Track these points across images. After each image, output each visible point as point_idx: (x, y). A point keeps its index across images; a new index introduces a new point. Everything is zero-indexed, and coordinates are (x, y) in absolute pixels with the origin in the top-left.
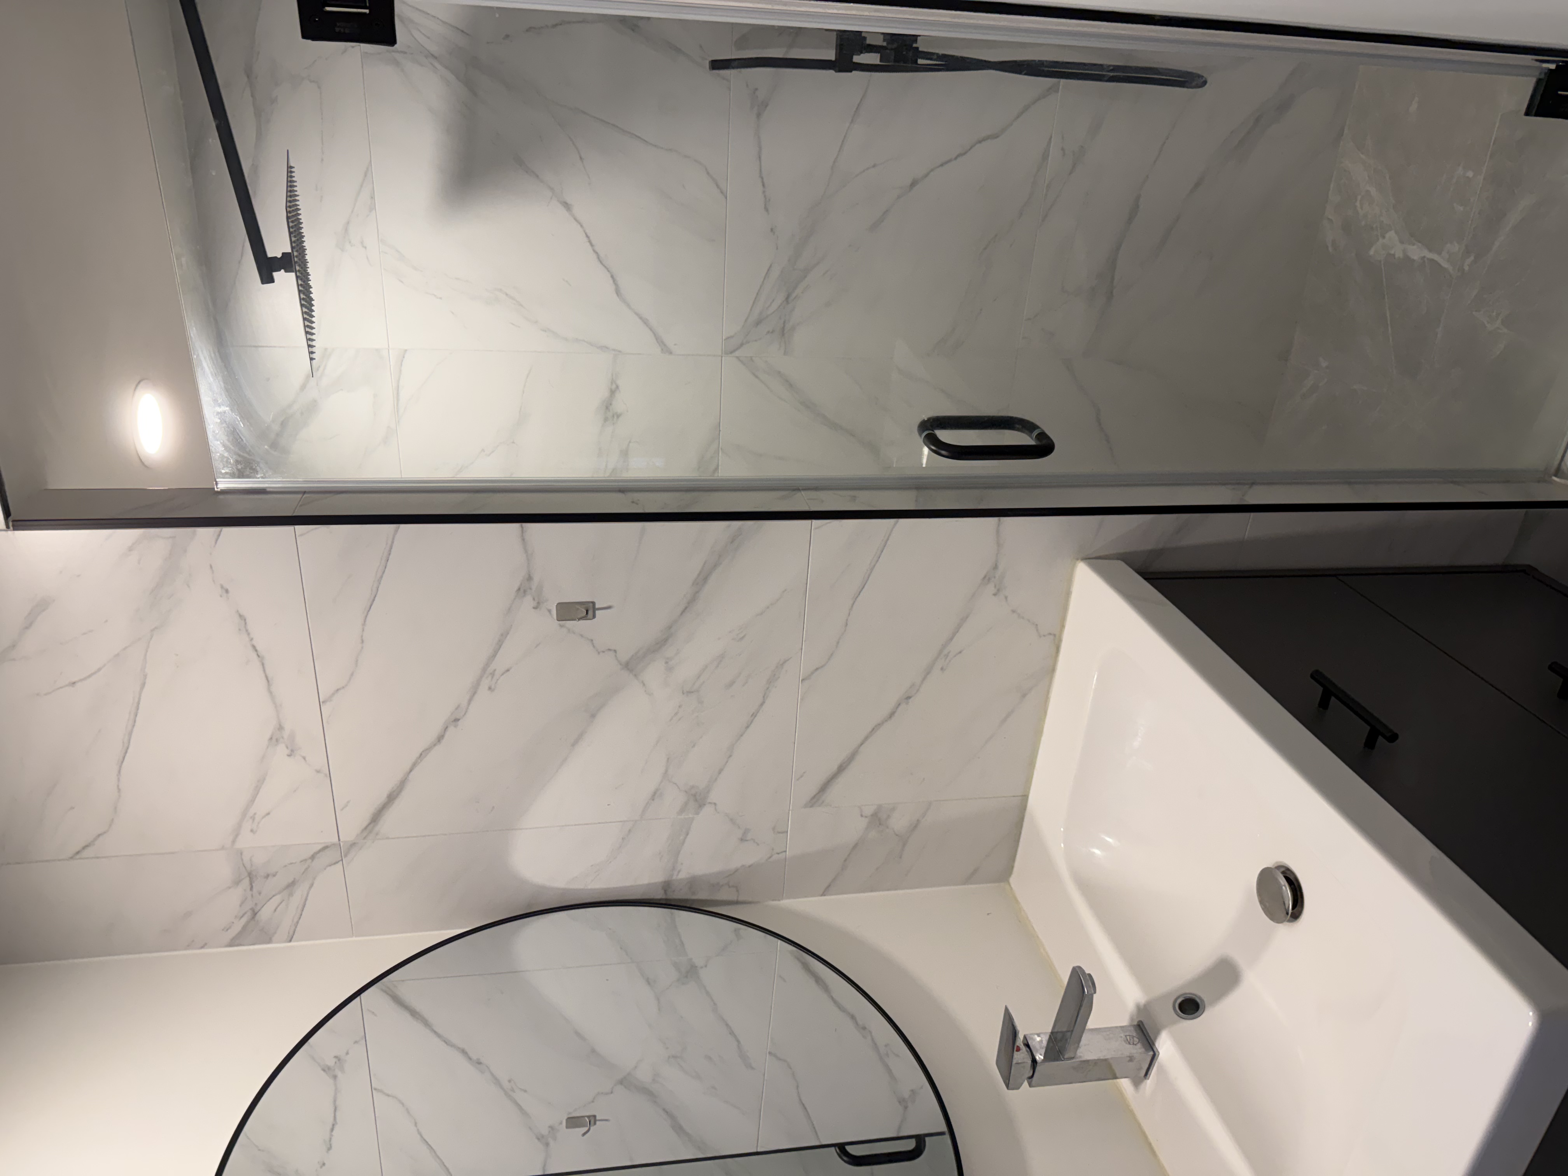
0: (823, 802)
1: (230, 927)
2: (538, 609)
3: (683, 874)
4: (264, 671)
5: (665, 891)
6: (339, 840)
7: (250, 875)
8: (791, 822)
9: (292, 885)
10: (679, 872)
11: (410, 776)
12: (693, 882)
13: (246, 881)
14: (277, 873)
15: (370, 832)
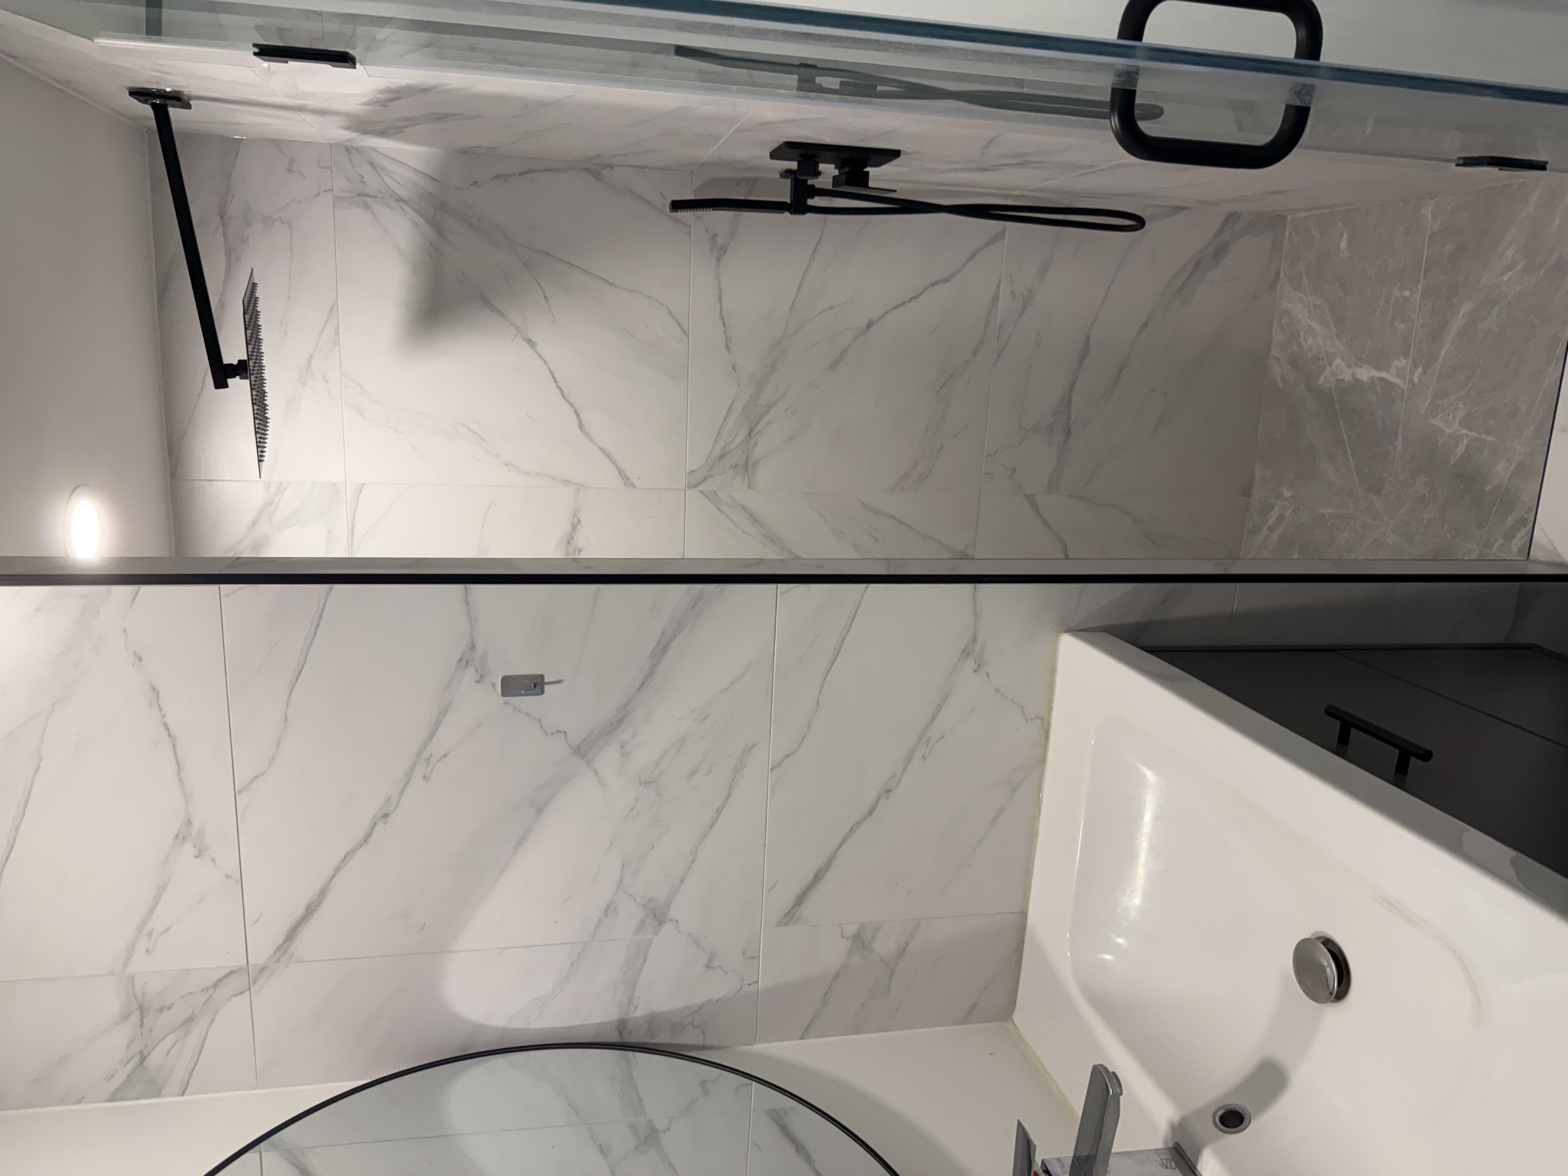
0: (798, 920)
1: (113, 1076)
2: (480, 683)
3: (640, 1011)
4: (175, 753)
5: (620, 1033)
6: (248, 964)
7: (141, 1007)
8: (763, 944)
9: (189, 1021)
10: (636, 1008)
11: (333, 883)
12: (652, 1021)
13: (136, 1017)
14: (172, 1005)
15: (285, 953)
